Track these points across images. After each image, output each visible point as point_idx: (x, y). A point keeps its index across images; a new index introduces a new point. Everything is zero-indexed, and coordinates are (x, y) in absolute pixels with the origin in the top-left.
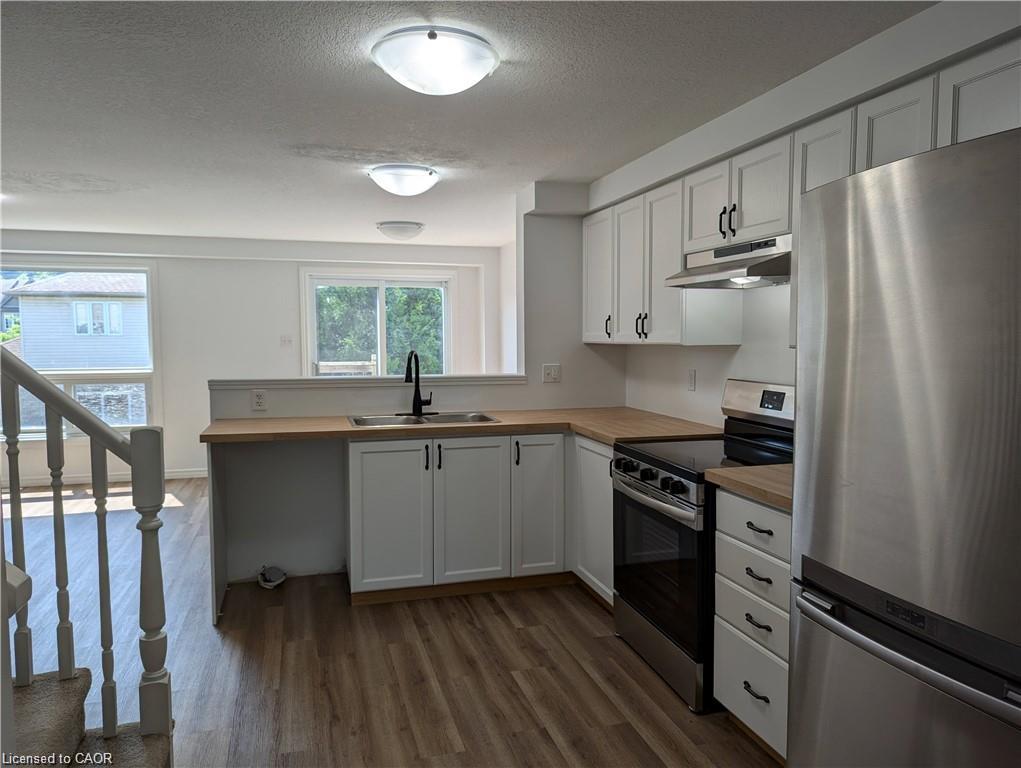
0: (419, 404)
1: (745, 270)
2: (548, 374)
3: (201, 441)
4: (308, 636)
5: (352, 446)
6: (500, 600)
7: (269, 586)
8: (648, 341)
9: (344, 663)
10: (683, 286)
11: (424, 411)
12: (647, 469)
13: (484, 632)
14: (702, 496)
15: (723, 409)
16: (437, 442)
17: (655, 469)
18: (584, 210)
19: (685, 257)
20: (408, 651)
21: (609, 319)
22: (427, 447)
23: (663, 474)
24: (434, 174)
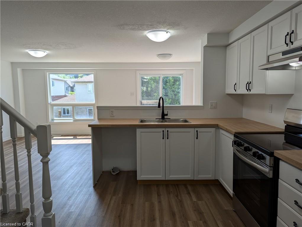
0: (163, 115)
1: (298, 59)
2: (212, 105)
3: (89, 127)
4: (120, 195)
5: (138, 130)
6: (189, 188)
7: (114, 174)
8: (251, 93)
9: (129, 207)
10: (267, 69)
11: (165, 118)
12: (247, 147)
13: (181, 201)
14: (272, 162)
15: (284, 121)
16: (167, 129)
17: (251, 147)
18: (227, 43)
19: (268, 57)
20: (152, 205)
21: (236, 84)
22: (163, 131)
23: (254, 150)
24: (168, 33)
